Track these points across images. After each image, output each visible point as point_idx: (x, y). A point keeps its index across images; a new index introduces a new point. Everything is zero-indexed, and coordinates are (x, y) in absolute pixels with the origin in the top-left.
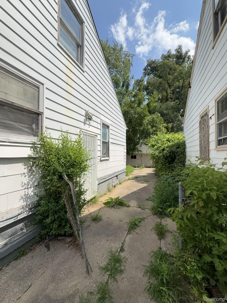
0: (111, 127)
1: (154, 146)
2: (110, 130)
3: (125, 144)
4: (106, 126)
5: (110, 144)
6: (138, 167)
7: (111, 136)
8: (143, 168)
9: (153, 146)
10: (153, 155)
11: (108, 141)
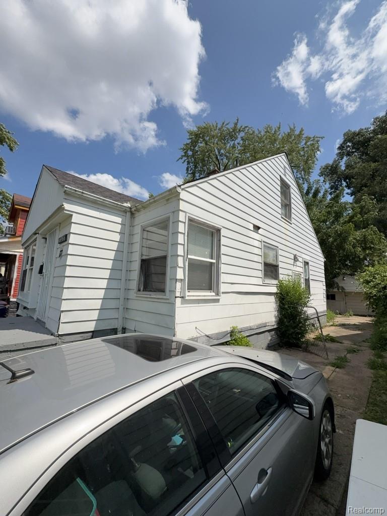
0: (310, 263)
1: (370, 282)
2: (310, 267)
3: (324, 280)
4: (306, 263)
5: (310, 280)
6: (340, 314)
7: (311, 272)
8: (351, 316)
9: (368, 282)
10: (369, 295)
11: (309, 278)
